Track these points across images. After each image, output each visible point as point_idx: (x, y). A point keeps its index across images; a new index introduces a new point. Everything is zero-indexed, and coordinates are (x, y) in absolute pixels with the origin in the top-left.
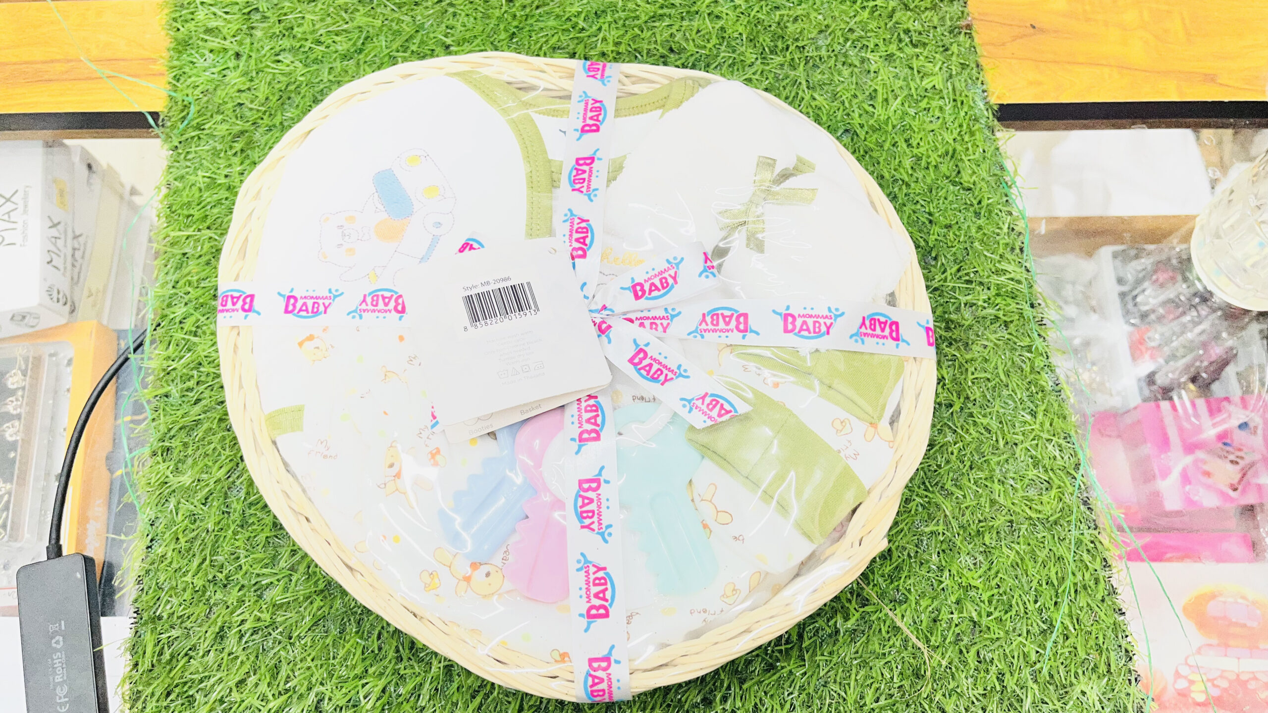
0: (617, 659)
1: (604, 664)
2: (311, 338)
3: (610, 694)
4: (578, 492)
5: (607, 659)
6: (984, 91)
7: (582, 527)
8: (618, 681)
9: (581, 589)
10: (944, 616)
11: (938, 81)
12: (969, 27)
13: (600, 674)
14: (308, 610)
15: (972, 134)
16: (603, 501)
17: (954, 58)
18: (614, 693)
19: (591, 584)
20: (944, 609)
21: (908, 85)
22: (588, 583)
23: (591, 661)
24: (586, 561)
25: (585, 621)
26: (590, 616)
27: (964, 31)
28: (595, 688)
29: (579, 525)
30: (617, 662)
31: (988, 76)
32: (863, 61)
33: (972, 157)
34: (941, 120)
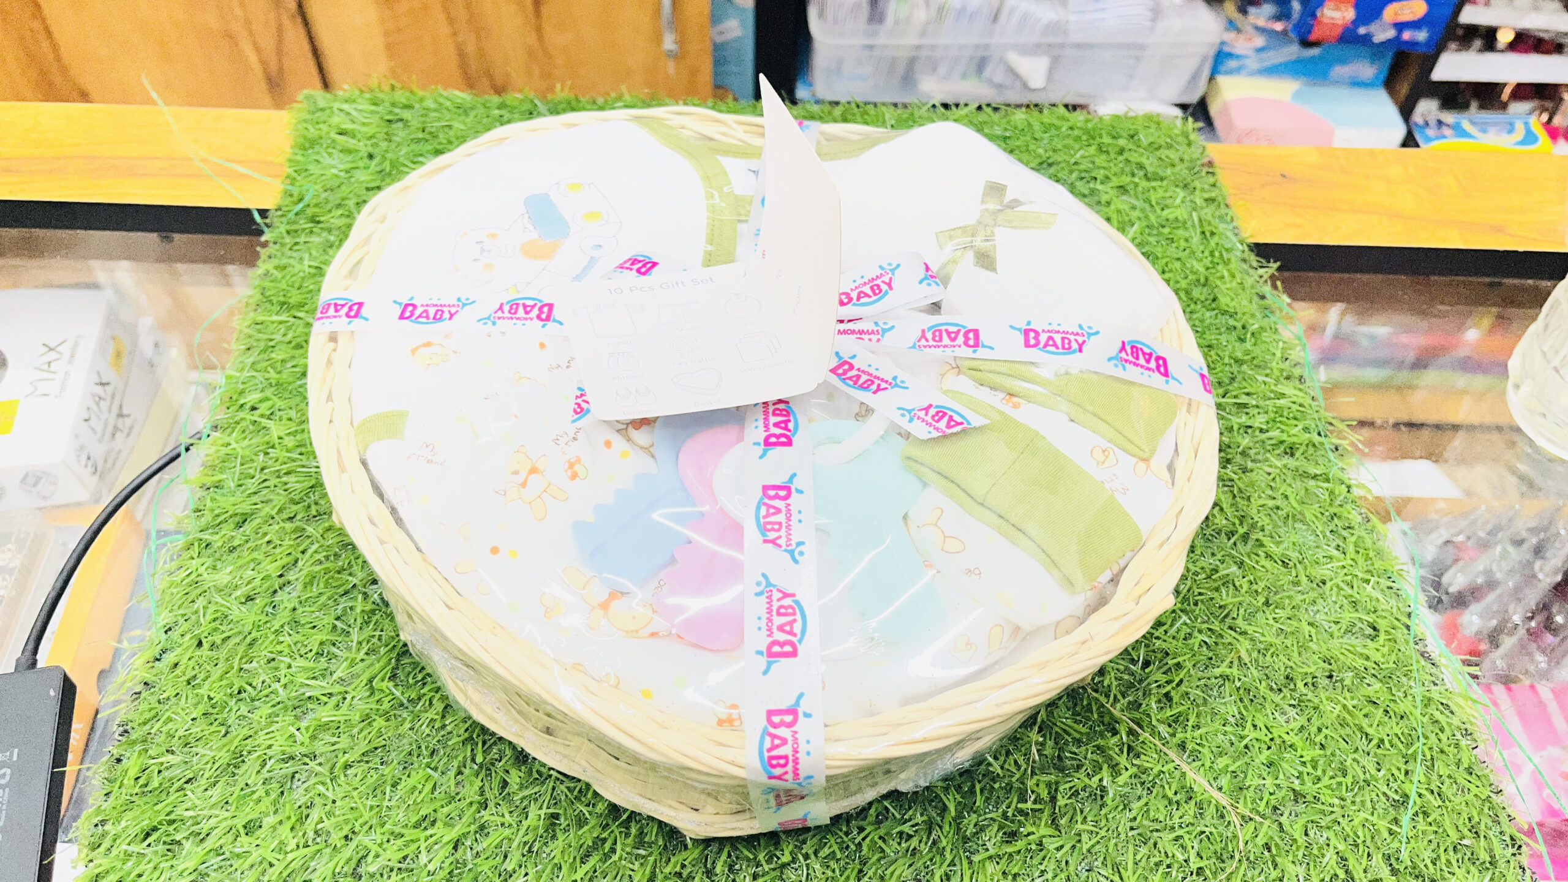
0: (808, 711)
1: (788, 718)
2: (429, 344)
3: (796, 761)
4: (761, 499)
5: (792, 711)
6: (1235, 228)
7: (765, 541)
8: (808, 742)
9: (759, 618)
10: (1252, 781)
11: (1181, 213)
12: (1210, 164)
13: (783, 732)
14: (365, 732)
15: (1227, 263)
16: (794, 512)
17: (1197, 192)
18: (800, 761)
19: (774, 613)
20: (1250, 772)
21: (1147, 217)
22: (770, 610)
23: (770, 713)
24: (769, 584)
25: (763, 661)
26: (771, 654)
27: (1205, 169)
28: (775, 753)
29: (762, 538)
30: (807, 715)
31: (1238, 209)
32: (1093, 192)
33: (1228, 286)
34: (1188, 251)
